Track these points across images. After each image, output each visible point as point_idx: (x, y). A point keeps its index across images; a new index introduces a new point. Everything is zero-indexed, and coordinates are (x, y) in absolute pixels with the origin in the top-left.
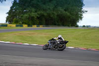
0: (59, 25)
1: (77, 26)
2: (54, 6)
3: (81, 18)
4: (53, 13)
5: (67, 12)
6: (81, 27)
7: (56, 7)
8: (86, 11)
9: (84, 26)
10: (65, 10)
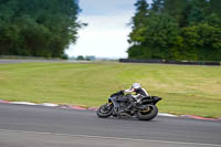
0: (24, 55)
1: (65, 58)
2: (13, 12)
3: (74, 40)
4: (11, 29)
5: (42, 26)
6: (73, 59)
7: (17, 14)
8: (86, 25)
9: (80, 58)
10: (38, 22)
